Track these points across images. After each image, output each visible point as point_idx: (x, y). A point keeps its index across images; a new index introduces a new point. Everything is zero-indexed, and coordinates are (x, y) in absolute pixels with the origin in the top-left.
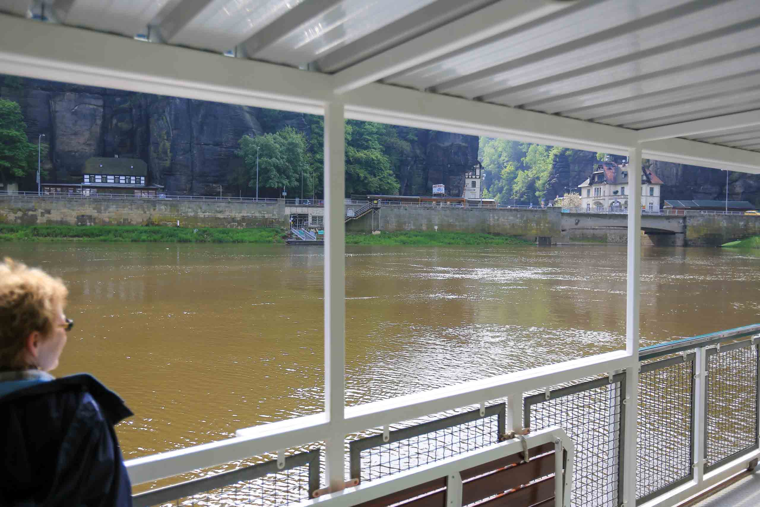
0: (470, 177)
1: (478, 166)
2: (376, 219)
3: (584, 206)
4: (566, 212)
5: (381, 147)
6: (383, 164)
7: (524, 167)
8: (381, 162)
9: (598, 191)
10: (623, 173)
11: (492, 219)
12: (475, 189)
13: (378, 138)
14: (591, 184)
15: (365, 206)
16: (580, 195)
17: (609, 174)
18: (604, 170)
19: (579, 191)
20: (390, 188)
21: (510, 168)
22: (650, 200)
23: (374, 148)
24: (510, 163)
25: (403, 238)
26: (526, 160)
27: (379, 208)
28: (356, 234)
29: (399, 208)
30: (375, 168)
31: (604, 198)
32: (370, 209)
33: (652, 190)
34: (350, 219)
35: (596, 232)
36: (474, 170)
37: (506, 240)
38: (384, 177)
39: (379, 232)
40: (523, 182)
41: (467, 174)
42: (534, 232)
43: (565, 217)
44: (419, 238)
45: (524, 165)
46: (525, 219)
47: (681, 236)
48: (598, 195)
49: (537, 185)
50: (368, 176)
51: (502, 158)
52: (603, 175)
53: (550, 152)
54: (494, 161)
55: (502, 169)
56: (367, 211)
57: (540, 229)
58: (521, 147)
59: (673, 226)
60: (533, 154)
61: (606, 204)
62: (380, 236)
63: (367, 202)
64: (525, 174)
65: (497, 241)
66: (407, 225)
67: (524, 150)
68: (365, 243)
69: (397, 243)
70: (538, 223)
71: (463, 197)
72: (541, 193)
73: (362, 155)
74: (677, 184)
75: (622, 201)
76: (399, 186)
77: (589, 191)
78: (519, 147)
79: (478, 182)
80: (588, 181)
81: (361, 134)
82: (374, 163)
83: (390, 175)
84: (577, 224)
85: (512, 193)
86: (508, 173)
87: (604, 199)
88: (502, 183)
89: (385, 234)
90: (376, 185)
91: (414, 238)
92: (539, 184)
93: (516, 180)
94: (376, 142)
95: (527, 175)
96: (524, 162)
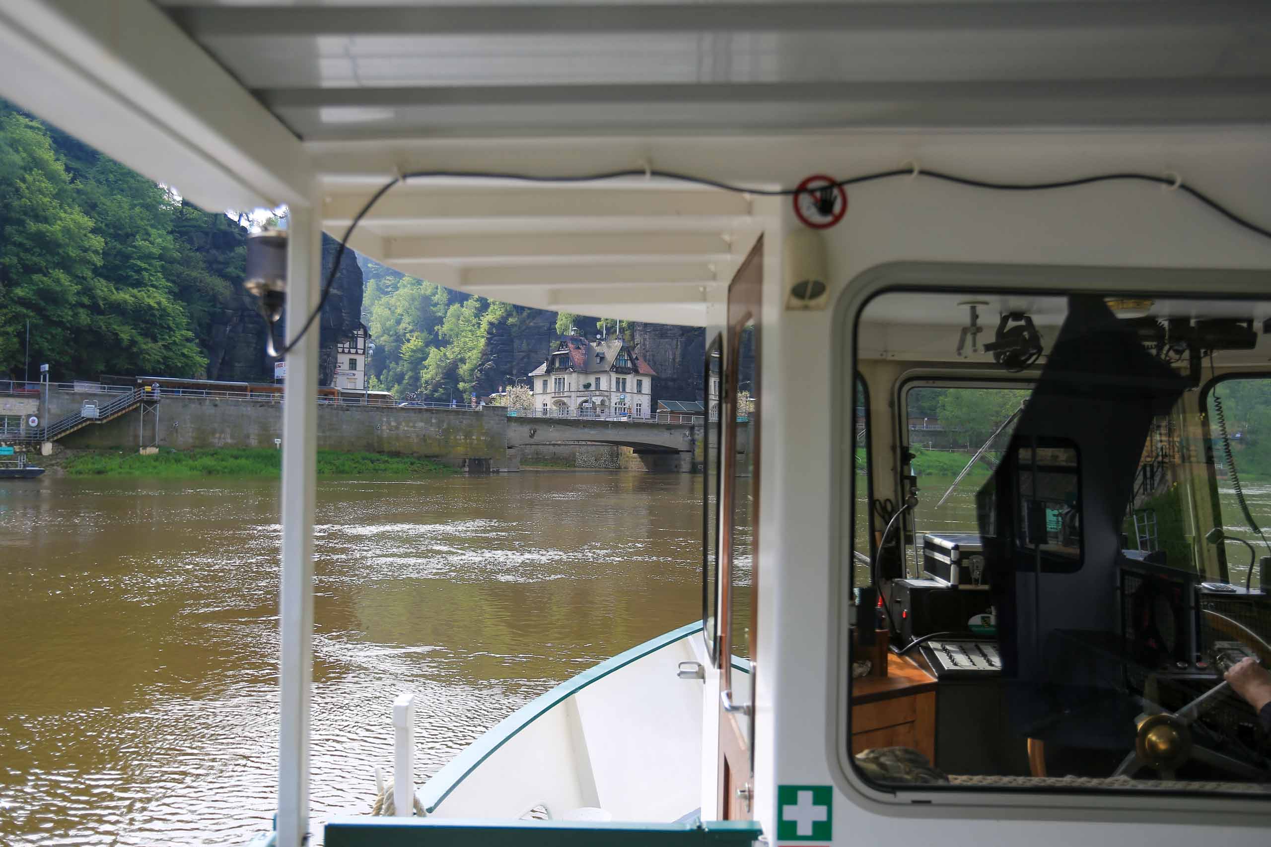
0: (346, 350)
1: (361, 332)
2: (149, 422)
3: (539, 407)
4: (513, 415)
5: (169, 284)
6: (172, 317)
7: (441, 342)
8: (169, 315)
9: (560, 383)
10: (597, 355)
11: (386, 426)
12: (354, 372)
13: (162, 267)
14: (548, 372)
15: (125, 396)
16: (532, 389)
17: (577, 356)
18: (569, 349)
19: (530, 383)
20: (187, 365)
21: (415, 342)
22: (638, 399)
23: (153, 286)
24: (416, 334)
25: (209, 461)
26: (443, 330)
27: (156, 402)
28: (102, 455)
29: (201, 402)
30: (156, 324)
31: (568, 394)
32: (136, 403)
33: (639, 383)
34: (88, 423)
35: (557, 449)
36: (354, 339)
37: (412, 464)
38: (175, 343)
39: (154, 451)
40: (438, 366)
41: (341, 345)
42: (460, 450)
43: (513, 425)
44: (243, 462)
45: (440, 338)
46: (445, 426)
47: (686, 457)
48: (559, 389)
49: (461, 372)
50: (139, 339)
51: (403, 325)
52: (568, 358)
53: (482, 318)
54: (389, 330)
55: (403, 343)
56: (130, 406)
57: (471, 444)
58: (434, 309)
59: (676, 440)
60: (454, 320)
61: (573, 404)
62: (156, 458)
63: (130, 389)
64: (442, 354)
65: (395, 466)
66: (217, 435)
67: (440, 314)
68: (120, 473)
69: (195, 472)
70: (468, 435)
71: (332, 385)
72: (467, 385)
73: (127, 297)
74: (675, 376)
75: (597, 400)
76: (206, 361)
77: (545, 383)
78: (432, 308)
79: (361, 361)
80: (544, 367)
81: (128, 257)
82: (154, 315)
83: (188, 340)
84: (532, 436)
85: (418, 384)
86: (413, 351)
87: (570, 397)
88: (403, 367)
89: (167, 454)
90: (156, 357)
91: (231, 462)
92: (463, 369)
93: (426, 363)
94: (159, 274)
95: (445, 355)
96: (440, 333)
